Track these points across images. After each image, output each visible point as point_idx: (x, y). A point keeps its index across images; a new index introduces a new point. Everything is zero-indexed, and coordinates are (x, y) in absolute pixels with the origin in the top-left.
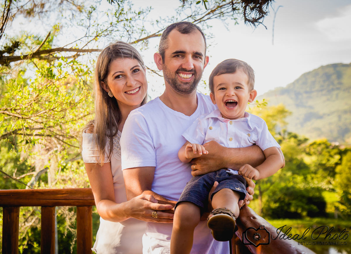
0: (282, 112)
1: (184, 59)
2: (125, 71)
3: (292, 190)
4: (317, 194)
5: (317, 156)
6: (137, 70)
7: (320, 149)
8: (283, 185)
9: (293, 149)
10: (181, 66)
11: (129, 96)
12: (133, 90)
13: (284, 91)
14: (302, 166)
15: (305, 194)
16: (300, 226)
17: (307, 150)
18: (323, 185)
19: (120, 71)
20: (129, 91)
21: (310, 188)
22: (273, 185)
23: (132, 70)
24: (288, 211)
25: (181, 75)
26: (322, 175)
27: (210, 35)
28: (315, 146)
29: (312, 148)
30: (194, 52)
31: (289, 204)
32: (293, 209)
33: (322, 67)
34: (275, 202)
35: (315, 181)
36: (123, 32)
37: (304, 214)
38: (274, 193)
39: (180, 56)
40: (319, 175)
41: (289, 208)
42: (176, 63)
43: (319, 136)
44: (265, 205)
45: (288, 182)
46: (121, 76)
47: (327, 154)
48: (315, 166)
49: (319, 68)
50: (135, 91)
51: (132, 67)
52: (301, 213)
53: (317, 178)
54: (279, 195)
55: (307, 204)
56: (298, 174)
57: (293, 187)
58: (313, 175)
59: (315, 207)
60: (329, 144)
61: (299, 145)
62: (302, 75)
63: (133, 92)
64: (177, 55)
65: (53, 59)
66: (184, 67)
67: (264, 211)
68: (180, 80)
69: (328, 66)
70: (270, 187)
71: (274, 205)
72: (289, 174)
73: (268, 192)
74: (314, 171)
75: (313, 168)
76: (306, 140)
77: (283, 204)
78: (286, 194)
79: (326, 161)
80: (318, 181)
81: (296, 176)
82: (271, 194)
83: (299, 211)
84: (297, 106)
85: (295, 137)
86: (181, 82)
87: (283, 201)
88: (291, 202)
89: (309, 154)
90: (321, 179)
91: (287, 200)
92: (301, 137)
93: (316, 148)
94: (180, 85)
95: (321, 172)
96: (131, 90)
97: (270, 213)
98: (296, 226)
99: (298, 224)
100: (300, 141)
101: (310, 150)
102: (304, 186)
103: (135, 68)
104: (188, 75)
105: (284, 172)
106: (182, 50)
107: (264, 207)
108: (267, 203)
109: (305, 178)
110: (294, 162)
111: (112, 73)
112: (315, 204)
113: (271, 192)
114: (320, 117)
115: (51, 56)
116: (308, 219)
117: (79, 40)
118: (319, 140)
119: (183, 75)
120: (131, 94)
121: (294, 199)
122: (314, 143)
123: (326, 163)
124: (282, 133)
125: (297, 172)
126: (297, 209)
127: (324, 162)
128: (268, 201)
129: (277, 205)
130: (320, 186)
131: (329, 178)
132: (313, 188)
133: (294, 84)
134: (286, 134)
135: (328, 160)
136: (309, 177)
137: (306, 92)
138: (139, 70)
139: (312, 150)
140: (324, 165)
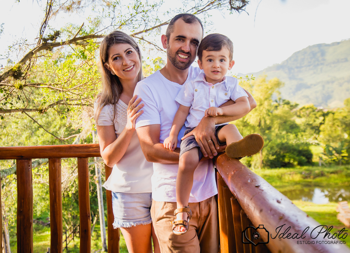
0: (278, 84)
1: (184, 43)
2: (120, 53)
3: (286, 145)
4: (305, 148)
5: (306, 118)
6: (130, 52)
7: (308, 112)
8: (279, 141)
9: (287, 113)
10: (181, 48)
11: (126, 72)
12: (129, 68)
13: (279, 67)
14: (294, 126)
15: (296, 147)
16: (292, 173)
17: (298, 113)
18: (311, 140)
19: (116, 54)
20: (126, 69)
21: (300, 143)
22: (271, 142)
23: (126, 52)
24: (283, 161)
25: (180, 55)
26: (309, 133)
27: (211, 22)
28: (304, 110)
29: (301, 111)
30: (192, 39)
31: (284, 156)
32: (286, 160)
33: (310, 47)
34: (273, 155)
35: (304, 138)
36: (140, 22)
37: (296, 163)
38: (272, 148)
39: (181, 40)
40: (307, 133)
41: (284, 159)
42: (178, 45)
43: (308, 102)
44: (265, 157)
45: (282, 139)
46: (118, 58)
47: (314, 116)
48: (304, 125)
49: (307, 48)
50: (130, 69)
51: (125, 50)
52: (293, 163)
53: (306, 135)
54: (276, 149)
55: (298, 156)
56: (291, 133)
57: (287, 143)
58: (303, 133)
59: (304, 158)
60: (315, 108)
61: (291, 109)
62: (294, 53)
63: (128, 69)
64: (179, 39)
65: (87, 44)
66: (183, 49)
67: (264, 162)
68: (179, 59)
69: (314, 46)
70: (268, 143)
71: (272, 158)
72: (284, 133)
73: (267, 147)
74: (303, 130)
75: (302, 128)
76: (297, 105)
77: (279, 156)
78: (281, 149)
79: (313, 121)
80: (306, 138)
81: (289, 134)
82: (269, 149)
83: (292, 161)
84: (290, 78)
85: (288, 103)
86: (179, 61)
87: (279, 154)
88: (285, 154)
89: (299, 116)
90: (309, 136)
91: (282, 153)
92: (293, 103)
93: (305, 112)
94: (178, 63)
95: (309, 130)
96: (127, 68)
97: (269, 163)
98: (289, 173)
99: (291, 171)
100: (292, 106)
101: (300, 113)
102: (295, 142)
103: (128, 51)
104: (185, 56)
105: (281, 131)
106: (183, 35)
107: (264, 159)
108: (267, 156)
109: (297, 136)
110: (288, 123)
111: (111, 56)
112: (304, 155)
113: (269, 147)
114: (308, 87)
115: (85, 42)
116: (298, 167)
117: (106, 29)
118: (307, 106)
119: (181, 55)
120: (128, 71)
121: (287, 152)
122: (304, 108)
123: (313, 123)
124: (278, 100)
125: (290, 131)
126: (290, 160)
127: (311, 123)
128: (267, 154)
129: (274, 157)
130: (307, 141)
131: (315, 135)
132: (303, 143)
133: (287, 60)
134: (281, 101)
135: (315, 121)
136: (300, 135)
137: (297, 67)
138: (132, 52)
139: (302, 114)
140: (311, 125)
